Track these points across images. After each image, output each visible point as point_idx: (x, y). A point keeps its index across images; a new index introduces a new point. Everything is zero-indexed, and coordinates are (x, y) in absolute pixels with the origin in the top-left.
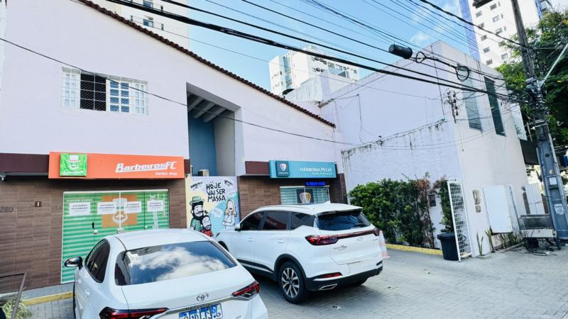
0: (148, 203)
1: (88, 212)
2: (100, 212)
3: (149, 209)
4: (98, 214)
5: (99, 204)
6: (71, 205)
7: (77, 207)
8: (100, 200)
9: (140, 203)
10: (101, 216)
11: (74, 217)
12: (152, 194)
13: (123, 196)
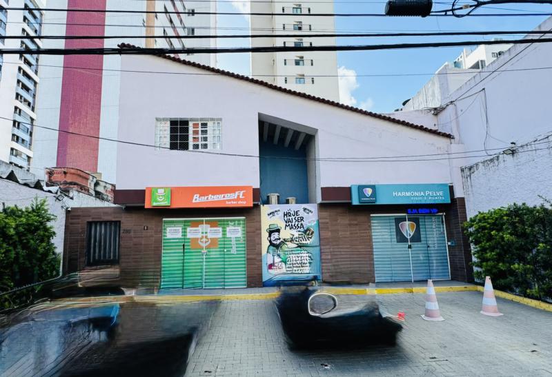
0: (228, 229)
1: (180, 235)
2: (189, 236)
3: (228, 235)
4: (188, 237)
5: (189, 229)
6: (168, 229)
7: (173, 231)
8: (188, 226)
9: (220, 229)
10: (189, 239)
11: (170, 239)
12: (231, 221)
13: (207, 222)
